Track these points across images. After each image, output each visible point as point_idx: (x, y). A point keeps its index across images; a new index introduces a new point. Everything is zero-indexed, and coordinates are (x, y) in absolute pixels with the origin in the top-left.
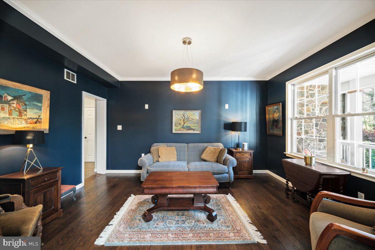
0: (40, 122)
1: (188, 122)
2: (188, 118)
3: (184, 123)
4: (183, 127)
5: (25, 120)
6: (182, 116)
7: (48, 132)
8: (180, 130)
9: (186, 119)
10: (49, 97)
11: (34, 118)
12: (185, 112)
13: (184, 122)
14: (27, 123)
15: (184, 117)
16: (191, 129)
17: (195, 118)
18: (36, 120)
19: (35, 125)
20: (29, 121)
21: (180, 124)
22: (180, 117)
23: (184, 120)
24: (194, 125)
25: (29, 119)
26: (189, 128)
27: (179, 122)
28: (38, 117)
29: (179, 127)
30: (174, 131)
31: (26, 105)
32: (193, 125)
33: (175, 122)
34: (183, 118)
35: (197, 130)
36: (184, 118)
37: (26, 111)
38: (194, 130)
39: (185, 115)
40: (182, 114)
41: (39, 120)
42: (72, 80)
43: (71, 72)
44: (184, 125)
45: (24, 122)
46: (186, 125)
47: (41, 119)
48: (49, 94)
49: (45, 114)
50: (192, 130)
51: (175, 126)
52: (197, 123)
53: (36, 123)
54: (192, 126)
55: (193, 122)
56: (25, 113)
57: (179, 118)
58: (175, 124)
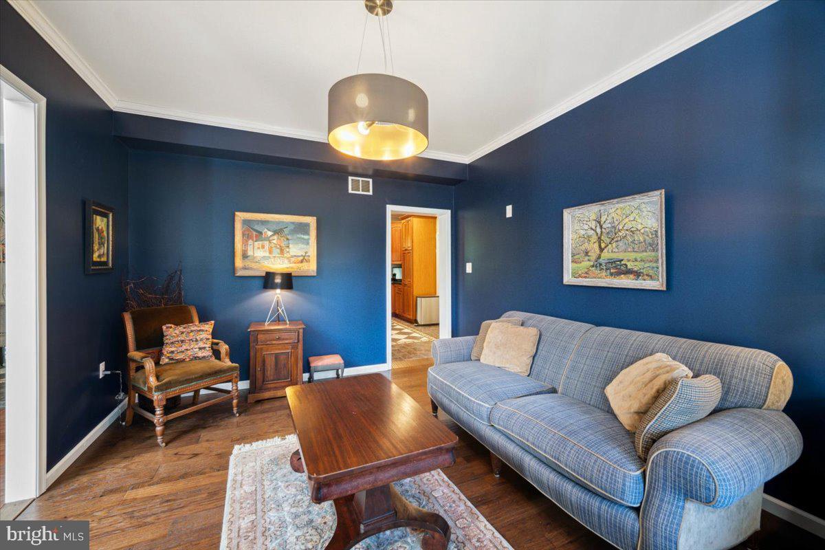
0: (307, 262)
1: (614, 245)
2: (615, 230)
3: (601, 250)
4: (597, 265)
5: (288, 258)
6: (593, 224)
7: (315, 274)
8: (587, 275)
9: (608, 233)
10: (315, 224)
11: (299, 256)
12: (602, 208)
13: (600, 246)
14: (290, 262)
15: (601, 227)
16: (629, 272)
17: (640, 227)
18: (302, 258)
19: (300, 265)
20: (293, 259)
21: (587, 253)
22: (586, 227)
23: (599, 238)
24: (639, 256)
25: (292, 257)
26: (619, 269)
27: (583, 248)
28: (304, 254)
29: (586, 264)
30: (568, 279)
31: (288, 239)
32: (633, 256)
33: (573, 249)
34: (595, 231)
35: (651, 278)
36: (598, 230)
37: (288, 247)
38: (637, 274)
39: (603, 219)
40: (593, 217)
41: (306, 258)
42: (362, 191)
43: (360, 179)
44: (599, 257)
45: (286, 261)
46: (606, 255)
47: (309, 256)
48: (315, 221)
49: (312, 250)
50: (631, 276)
51: (572, 262)
52: (651, 245)
53: (302, 262)
54: (630, 259)
55: (633, 242)
56: (288, 250)
57: (582, 232)
58: (573, 255)
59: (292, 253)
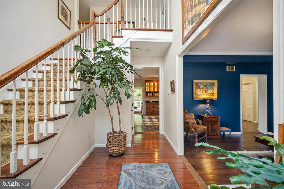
0: (214, 95)
7: (217, 100)
10: (217, 83)
11: (211, 94)
14: (208, 95)
19: (211, 96)
25: (209, 94)
28: (213, 93)
31: (208, 88)
37: (208, 91)
41: (213, 94)
42: (231, 70)
43: (231, 66)
45: (207, 95)
47: (214, 93)
48: (217, 82)
49: (216, 91)
53: (212, 95)
56: (208, 92)
59: (209, 93)
